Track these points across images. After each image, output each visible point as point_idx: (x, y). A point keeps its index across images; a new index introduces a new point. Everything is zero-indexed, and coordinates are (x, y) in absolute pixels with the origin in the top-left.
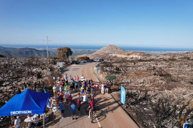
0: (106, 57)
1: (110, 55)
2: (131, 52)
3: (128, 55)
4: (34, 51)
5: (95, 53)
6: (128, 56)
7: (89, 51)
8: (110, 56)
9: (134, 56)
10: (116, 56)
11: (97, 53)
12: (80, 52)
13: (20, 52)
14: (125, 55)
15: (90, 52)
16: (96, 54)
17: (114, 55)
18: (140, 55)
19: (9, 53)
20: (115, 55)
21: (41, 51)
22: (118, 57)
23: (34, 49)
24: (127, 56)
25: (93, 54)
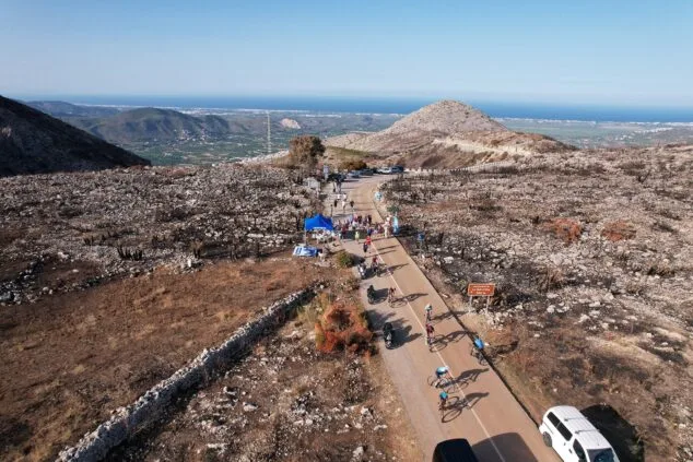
0: (422, 147)
1: (437, 141)
2: (504, 136)
3: (496, 143)
4: (174, 119)
5: (388, 131)
6: (494, 149)
7: (367, 119)
8: (436, 147)
9: (512, 150)
10: (456, 146)
11: (397, 131)
12: (334, 125)
13: (128, 124)
14: (485, 143)
15: (370, 125)
16: (391, 135)
17: (449, 142)
18: (530, 146)
19: (96, 127)
20: (454, 143)
21: (197, 120)
22: (462, 149)
23: (175, 113)
24: (489, 150)
25: (381, 134)
